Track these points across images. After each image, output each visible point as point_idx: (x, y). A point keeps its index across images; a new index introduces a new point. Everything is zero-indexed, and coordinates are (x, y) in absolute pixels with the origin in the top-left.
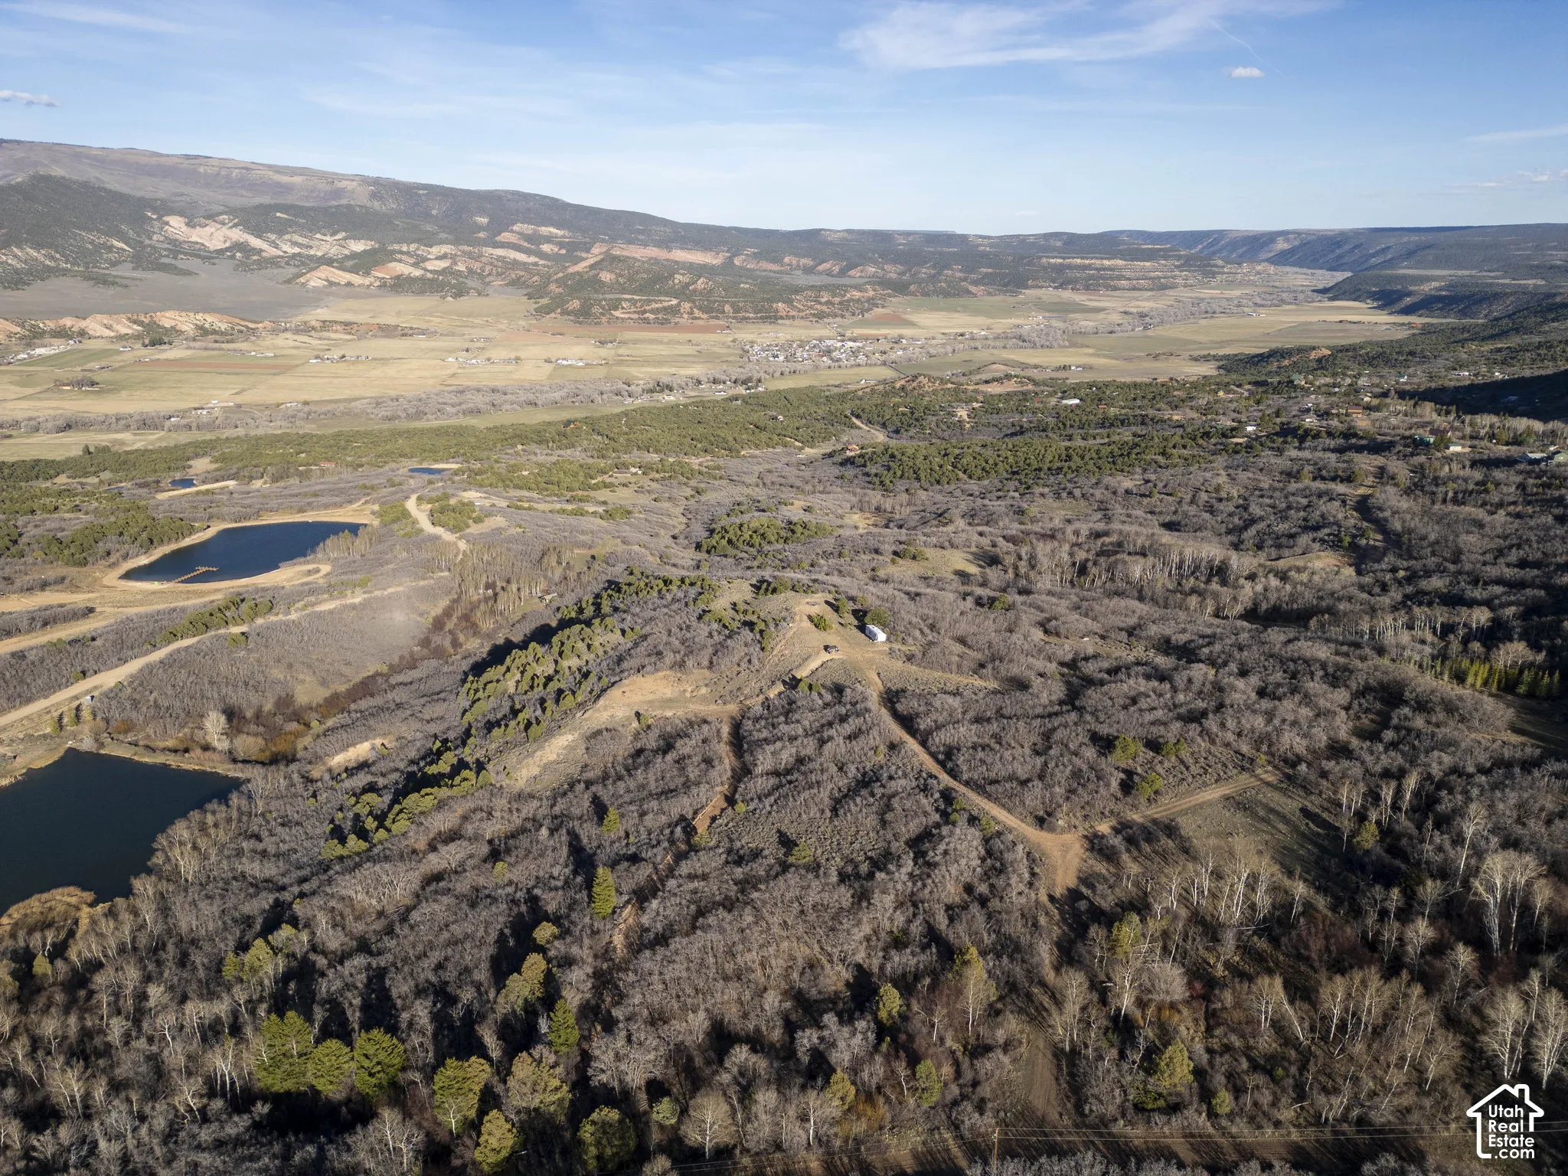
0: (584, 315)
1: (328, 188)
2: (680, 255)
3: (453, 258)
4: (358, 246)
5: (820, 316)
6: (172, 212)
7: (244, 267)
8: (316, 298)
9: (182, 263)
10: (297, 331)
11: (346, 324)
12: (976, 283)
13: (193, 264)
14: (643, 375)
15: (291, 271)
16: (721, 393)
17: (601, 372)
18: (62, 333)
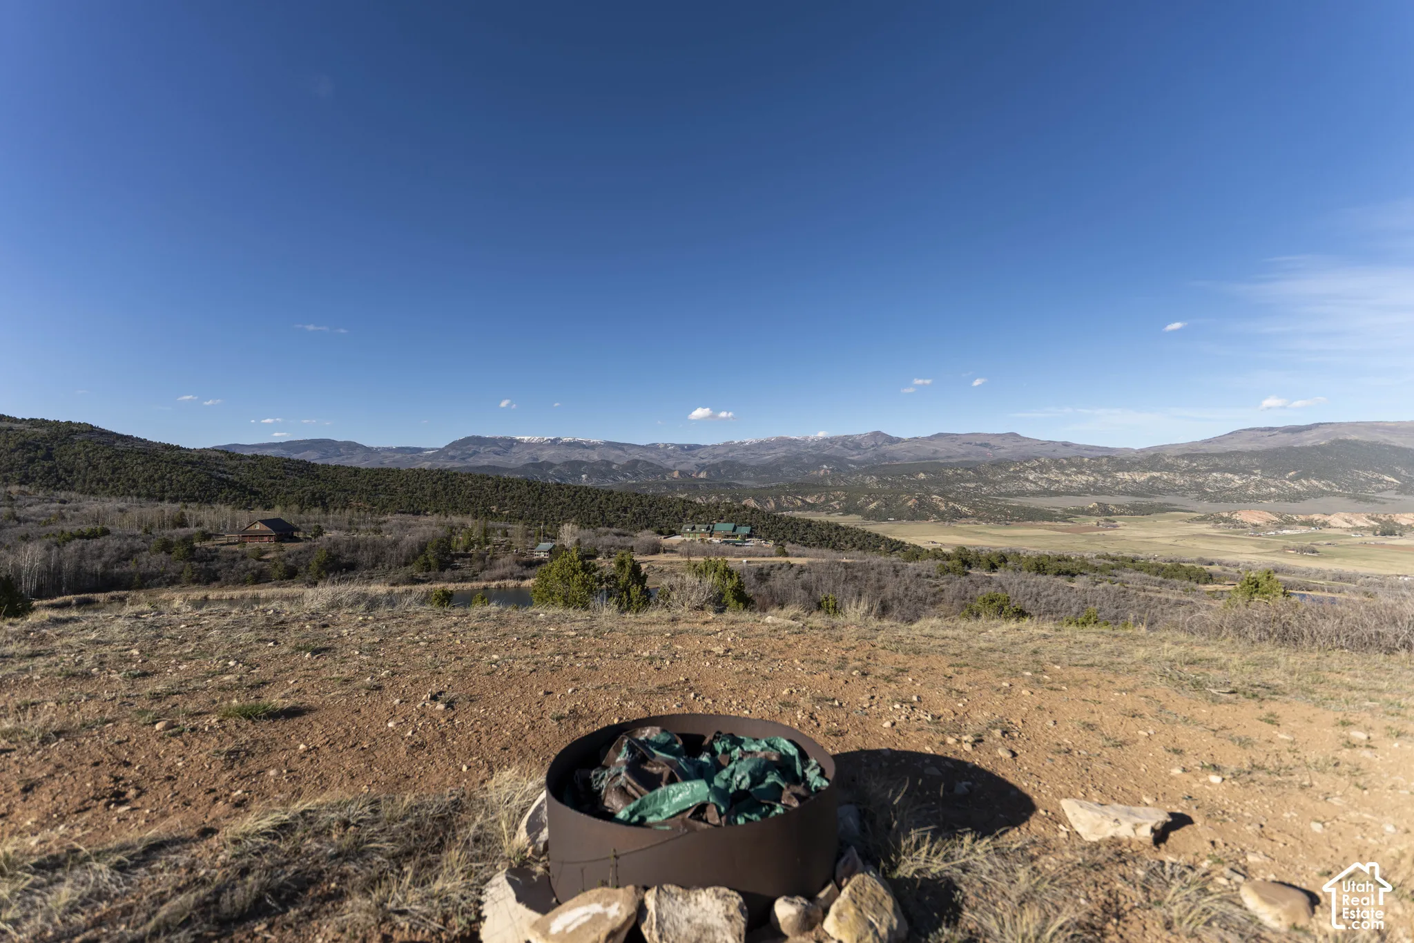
18: (1308, 523)
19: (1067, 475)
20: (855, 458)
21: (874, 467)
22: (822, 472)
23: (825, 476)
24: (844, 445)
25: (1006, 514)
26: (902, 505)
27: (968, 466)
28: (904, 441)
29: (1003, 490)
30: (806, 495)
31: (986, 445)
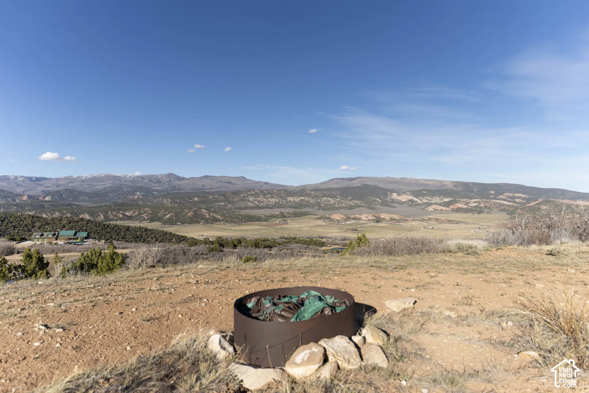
1: (441, 184)
6: (394, 192)
7: (411, 206)
9: (393, 205)
10: (420, 221)
11: (437, 219)
13: (397, 205)
15: (424, 207)
18: (355, 219)
19: (267, 198)
20: (158, 188)
21: (169, 194)
22: (136, 197)
23: (139, 199)
24: (150, 180)
25: (239, 219)
26: (185, 215)
27: (221, 194)
28: (186, 179)
29: (238, 206)
30: (126, 210)
31: (229, 183)
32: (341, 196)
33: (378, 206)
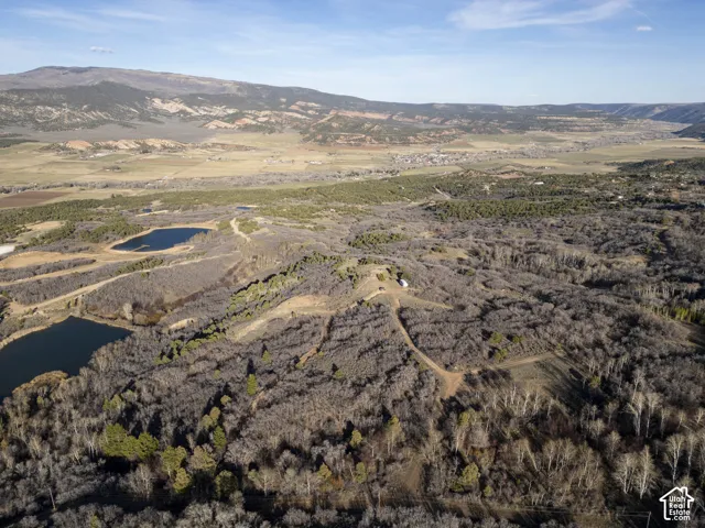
0: (323, 142)
1: (220, 86)
2: (369, 115)
3: (270, 116)
4: (231, 111)
5: (429, 143)
6: (155, 97)
7: (184, 120)
8: (212, 133)
9: (159, 118)
10: (202, 148)
11: (223, 145)
12: (504, 128)
13: (164, 119)
14: (346, 168)
15: (203, 121)
16: (380, 177)
17: (328, 167)
18: (108, 147)
32: (69, 103)
33: (136, 121)
